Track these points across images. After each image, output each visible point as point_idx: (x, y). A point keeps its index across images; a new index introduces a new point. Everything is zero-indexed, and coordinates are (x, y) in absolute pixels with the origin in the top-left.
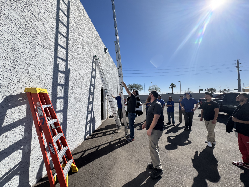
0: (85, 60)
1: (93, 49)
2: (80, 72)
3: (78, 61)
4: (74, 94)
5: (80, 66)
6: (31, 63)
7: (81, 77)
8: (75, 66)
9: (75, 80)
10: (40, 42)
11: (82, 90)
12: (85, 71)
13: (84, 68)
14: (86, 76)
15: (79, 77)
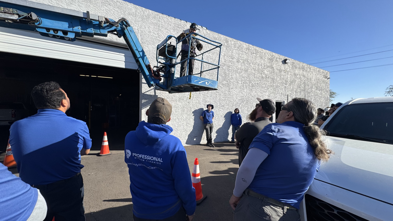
0: (256, 84)
1: (265, 71)
2: (252, 93)
3: (250, 87)
4: (247, 108)
5: (251, 90)
6: (229, 96)
7: (252, 96)
8: (248, 91)
9: (248, 100)
10: (231, 87)
11: (253, 105)
12: (256, 92)
13: (255, 90)
14: (257, 95)
15: (251, 97)
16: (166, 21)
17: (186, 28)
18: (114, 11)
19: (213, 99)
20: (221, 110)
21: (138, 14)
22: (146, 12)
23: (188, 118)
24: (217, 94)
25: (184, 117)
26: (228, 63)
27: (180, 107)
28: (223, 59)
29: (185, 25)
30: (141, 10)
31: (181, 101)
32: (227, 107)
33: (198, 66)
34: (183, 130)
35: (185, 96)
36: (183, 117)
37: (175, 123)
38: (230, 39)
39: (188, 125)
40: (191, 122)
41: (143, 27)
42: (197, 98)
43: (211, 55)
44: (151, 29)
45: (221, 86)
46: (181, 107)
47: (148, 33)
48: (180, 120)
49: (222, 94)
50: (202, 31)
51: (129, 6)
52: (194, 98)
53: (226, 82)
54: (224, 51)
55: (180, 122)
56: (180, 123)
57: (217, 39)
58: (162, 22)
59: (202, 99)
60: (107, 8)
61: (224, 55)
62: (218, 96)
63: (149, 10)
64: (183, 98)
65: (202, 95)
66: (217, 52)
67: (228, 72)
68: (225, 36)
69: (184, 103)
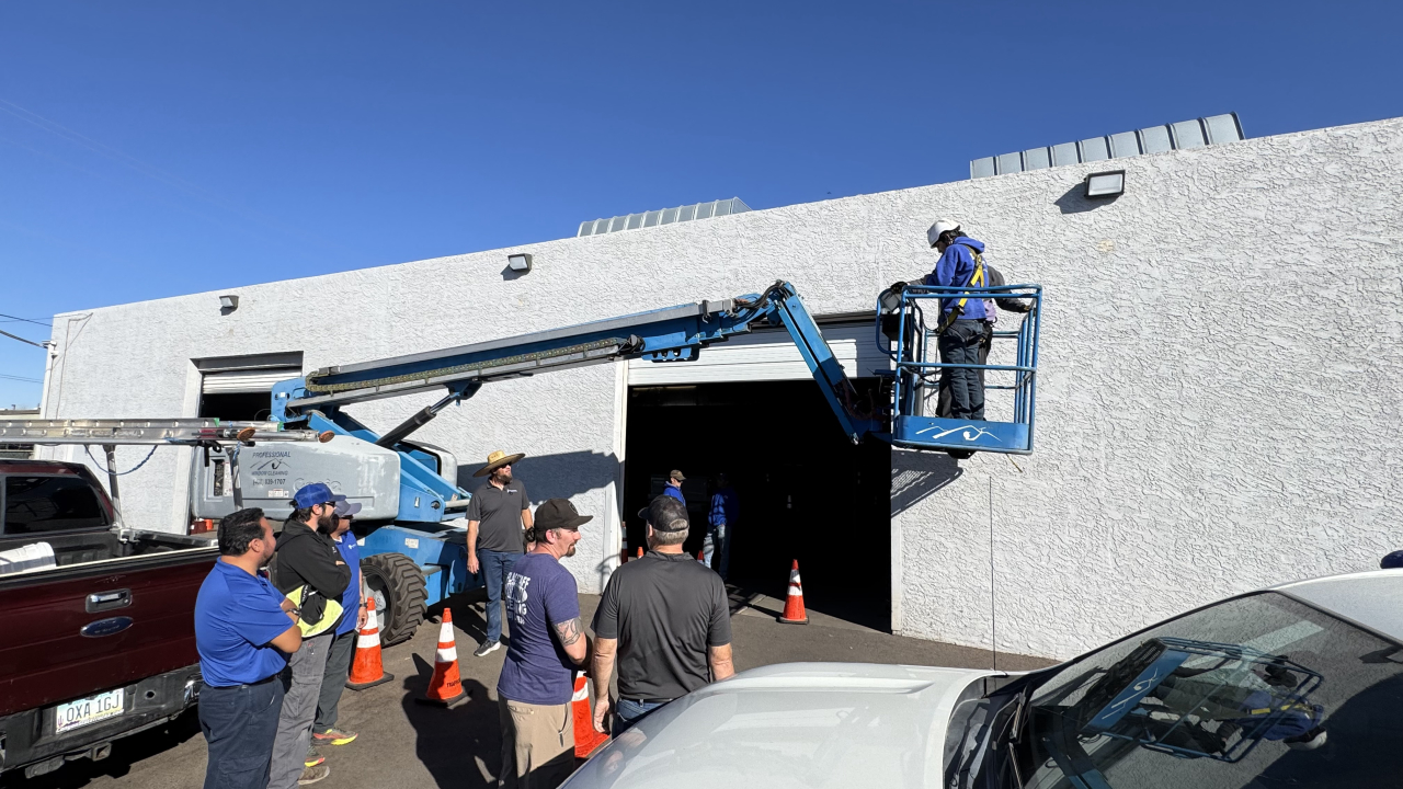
16: (970, 199)
17: (1057, 189)
18: (813, 235)
19: (1252, 461)
20: (1320, 518)
21: (875, 217)
22: (899, 201)
23: (1088, 544)
24: (1277, 434)
25: (1066, 539)
26: (1364, 263)
27: (1041, 496)
28: (1318, 250)
29: (1052, 181)
30: (884, 201)
31: (1048, 472)
32: (1377, 504)
33: (1132, 321)
34: (1062, 594)
35: (1068, 451)
36: (1057, 541)
37: (1022, 558)
38: (1374, 129)
39: (1086, 574)
40: (1104, 565)
41: (892, 248)
42: (1136, 461)
43: (1219, 256)
44: (916, 246)
45: (1308, 390)
46: (1047, 500)
47: (905, 260)
48: (1045, 551)
49: (1321, 435)
50: (1149, 168)
51: (853, 206)
52: (1117, 460)
53: (1353, 369)
54: (1322, 206)
55: (1046, 558)
56: (1043, 563)
57: (1260, 163)
58: (954, 209)
59: (1166, 465)
60: (798, 236)
61: (1318, 228)
62: (1284, 448)
63: (910, 190)
64: (1056, 462)
65: (1164, 444)
66: (1260, 227)
67: (1364, 312)
68: (1319, 133)
69: (1060, 481)
